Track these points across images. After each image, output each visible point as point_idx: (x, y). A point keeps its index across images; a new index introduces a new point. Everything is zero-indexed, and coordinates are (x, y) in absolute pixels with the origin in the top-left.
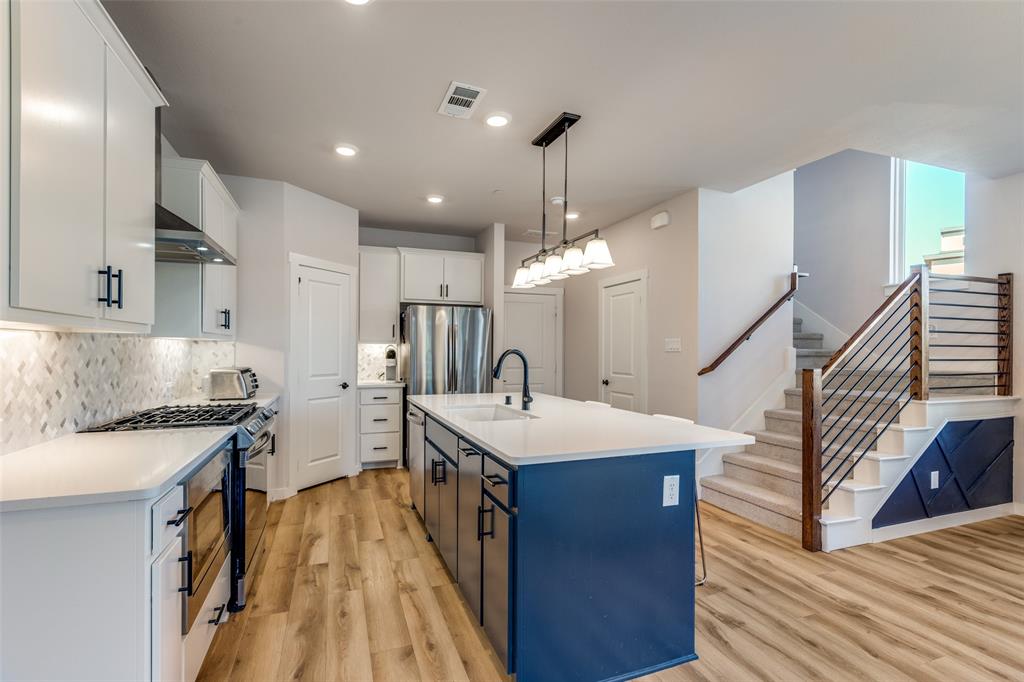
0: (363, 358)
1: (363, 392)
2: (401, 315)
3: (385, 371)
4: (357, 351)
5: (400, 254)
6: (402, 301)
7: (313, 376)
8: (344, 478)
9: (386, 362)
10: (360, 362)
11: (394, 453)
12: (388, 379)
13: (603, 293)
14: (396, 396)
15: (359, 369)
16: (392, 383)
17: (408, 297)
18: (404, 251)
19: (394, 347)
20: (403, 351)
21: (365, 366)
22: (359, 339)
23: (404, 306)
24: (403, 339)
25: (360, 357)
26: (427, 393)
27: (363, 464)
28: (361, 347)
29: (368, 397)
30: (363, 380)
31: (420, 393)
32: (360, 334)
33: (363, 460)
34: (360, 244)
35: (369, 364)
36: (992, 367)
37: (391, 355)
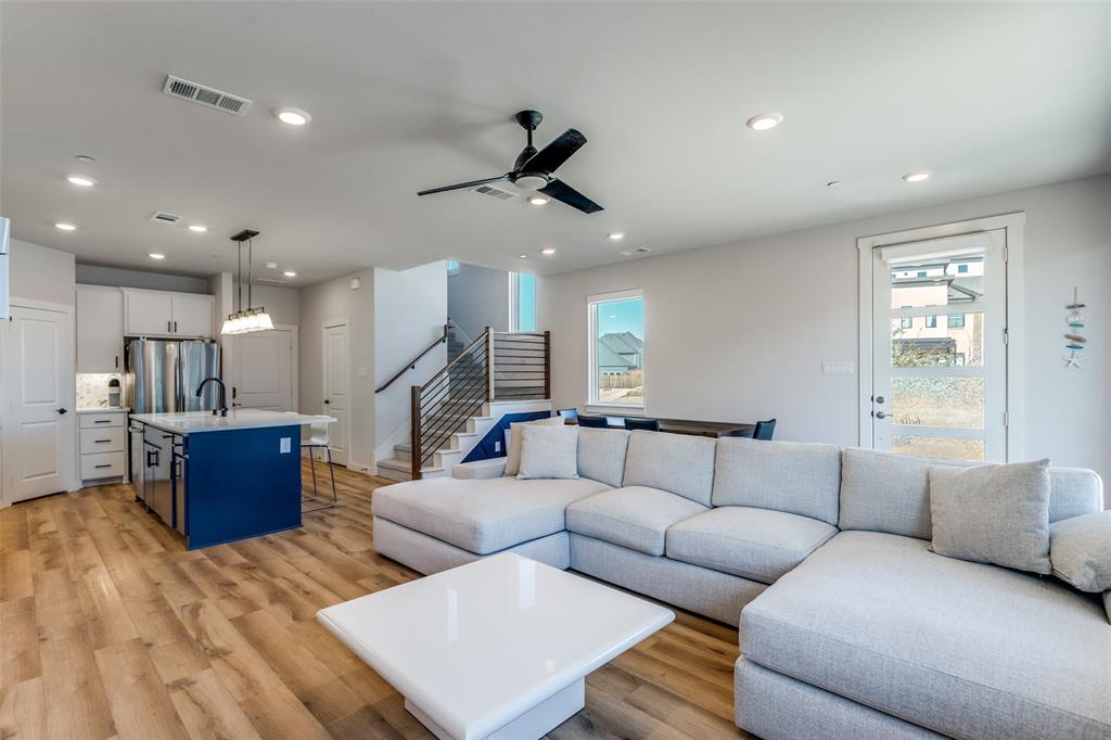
0: (82, 387)
1: (82, 417)
2: (125, 347)
3: (107, 398)
4: (75, 382)
5: (122, 292)
6: (126, 335)
7: (27, 403)
8: (64, 493)
9: (107, 391)
10: (78, 391)
11: (119, 469)
12: (111, 405)
13: (325, 331)
14: (120, 419)
15: (78, 397)
16: (115, 408)
17: (132, 331)
18: (128, 291)
19: (118, 376)
20: (127, 380)
21: (85, 395)
22: (77, 370)
23: (128, 340)
24: (127, 369)
25: (78, 386)
26: (157, 412)
27: (84, 481)
28: (79, 376)
29: (88, 422)
30: (81, 406)
31: (150, 412)
32: (79, 364)
33: (84, 478)
34: (77, 282)
35: (88, 393)
36: (542, 383)
37: (115, 383)
